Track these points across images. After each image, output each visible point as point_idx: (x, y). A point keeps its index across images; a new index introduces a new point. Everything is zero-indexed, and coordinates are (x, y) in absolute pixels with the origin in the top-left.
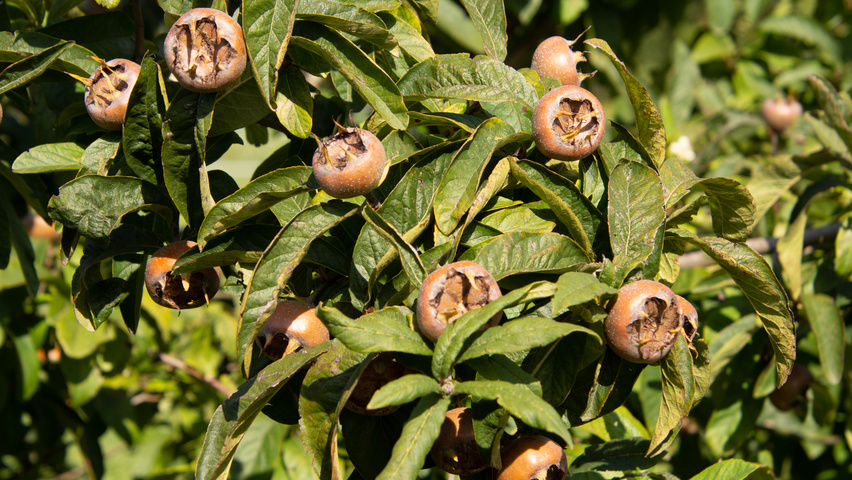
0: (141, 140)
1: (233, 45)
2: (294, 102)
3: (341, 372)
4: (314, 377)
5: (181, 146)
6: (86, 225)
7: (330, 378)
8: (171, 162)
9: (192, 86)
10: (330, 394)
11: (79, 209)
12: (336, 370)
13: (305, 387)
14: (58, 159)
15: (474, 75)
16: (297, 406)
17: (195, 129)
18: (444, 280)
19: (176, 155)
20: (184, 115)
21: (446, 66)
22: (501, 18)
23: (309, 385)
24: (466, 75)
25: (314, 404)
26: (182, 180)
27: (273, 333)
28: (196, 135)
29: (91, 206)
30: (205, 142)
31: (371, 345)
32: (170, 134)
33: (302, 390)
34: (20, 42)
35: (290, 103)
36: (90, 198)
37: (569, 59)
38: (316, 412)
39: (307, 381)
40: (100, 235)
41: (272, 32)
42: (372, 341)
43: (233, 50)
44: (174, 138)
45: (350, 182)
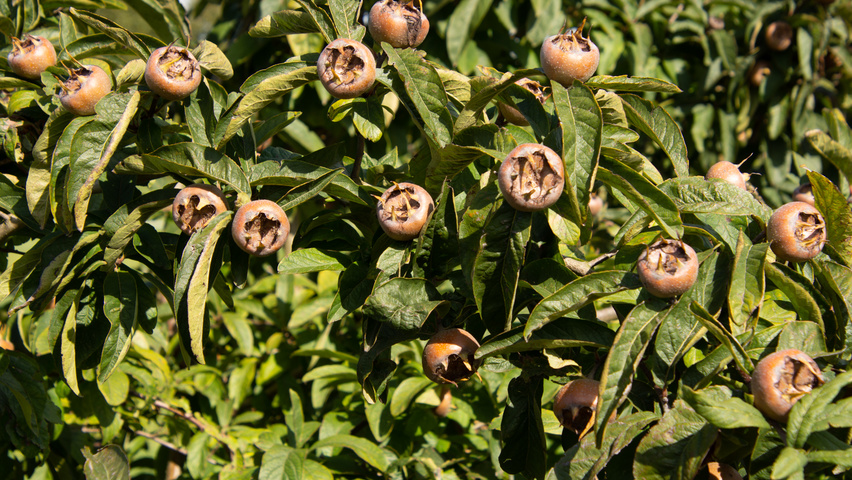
0: (424, 248)
1: (559, 173)
2: (563, 216)
3: (675, 441)
4: (648, 445)
5: (491, 254)
6: (399, 318)
7: (664, 447)
8: (479, 267)
9: (524, 207)
10: (666, 460)
11: (391, 307)
12: (669, 439)
13: (639, 454)
14: (308, 262)
15: (713, 193)
16: (632, 469)
17: (512, 240)
18: (784, 366)
19: (484, 261)
20: (500, 229)
21: (686, 186)
22: (681, 147)
23: (642, 452)
24: (706, 194)
25: (650, 468)
26: (483, 281)
27: (579, 407)
28: (512, 245)
29: (399, 303)
30: (523, 251)
31: (734, 422)
32: (485, 244)
33: (636, 456)
34: (285, 168)
35: (559, 217)
36: (397, 297)
37: (741, 179)
38: (650, 474)
39: (640, 449)
40: (411, 327)
41: (576, 162)
42: (733, 418)
43: (559, 177)
44: (486, 248)
45: (680, 285)
